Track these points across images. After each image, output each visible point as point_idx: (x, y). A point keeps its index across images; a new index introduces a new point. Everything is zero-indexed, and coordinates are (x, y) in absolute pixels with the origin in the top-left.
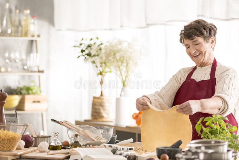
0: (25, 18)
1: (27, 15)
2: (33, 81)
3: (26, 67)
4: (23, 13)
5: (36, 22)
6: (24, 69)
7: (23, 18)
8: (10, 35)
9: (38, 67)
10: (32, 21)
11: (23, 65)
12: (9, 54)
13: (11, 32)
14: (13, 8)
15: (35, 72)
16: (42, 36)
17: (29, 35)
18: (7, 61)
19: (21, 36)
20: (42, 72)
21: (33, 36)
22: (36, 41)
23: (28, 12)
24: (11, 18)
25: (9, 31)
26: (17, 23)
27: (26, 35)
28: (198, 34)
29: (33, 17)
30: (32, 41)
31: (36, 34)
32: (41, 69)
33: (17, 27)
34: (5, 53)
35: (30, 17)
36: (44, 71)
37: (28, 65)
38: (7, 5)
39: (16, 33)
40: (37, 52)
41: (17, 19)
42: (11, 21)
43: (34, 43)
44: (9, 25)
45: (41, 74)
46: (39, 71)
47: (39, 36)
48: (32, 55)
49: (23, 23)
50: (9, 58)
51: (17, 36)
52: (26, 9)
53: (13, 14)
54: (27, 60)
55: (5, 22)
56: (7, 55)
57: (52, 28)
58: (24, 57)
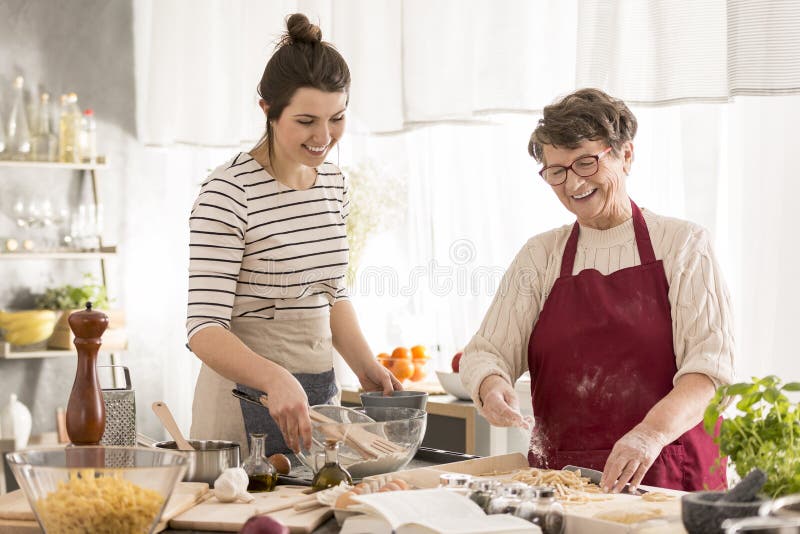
0: (64, 114)
1: (70, 109)
2: (88, 275)
3: (67, 239)
4: (60, 102)
5: (93, 125)
6: (64, 244)
7: (59, 114)
8: (28, 157)
9: (100, 238)
10: (84, 121)
11: (62, 235)
12: (26, 206)
13: (31, 152)
14: (34, 90)
15: (92, 250)
16: (108, 160)
17: (77, 158)
18: (21, 223)
19: (56, 161)
20: (112, 250)
21: (86, 160)
22: (92, 172)
23: (73, 98)
24: (28, 114)
25: (25, 148)
26: (45, 127)
27: (69, 158)
28: (592, 131)
29: (86, 112)
30: (82, 173)
31: (94, 155)
32: (107, 243)
33: (45, 137)
34: (14, 203)
35: (77, 113)
36: (118, 249)
37: (74, 234)
38: (20, 82)
39: (42, 152)
40: (96, 201)
41: (45, 116)
42: (29, 122)
43: (88, 178)
44: (26, 133)
45: (106, 256)
46: (103, 250)
47: (100, 161)
48: (82, 208)
49: (61, 127)
50: (25, 218)
51: (46, 160)
52: (67, 91)
53: (34, 106)
54: (71, 221)
55: (13, 125)
56: (19, 207)
57: (130, 140)
58: (65, 212)
